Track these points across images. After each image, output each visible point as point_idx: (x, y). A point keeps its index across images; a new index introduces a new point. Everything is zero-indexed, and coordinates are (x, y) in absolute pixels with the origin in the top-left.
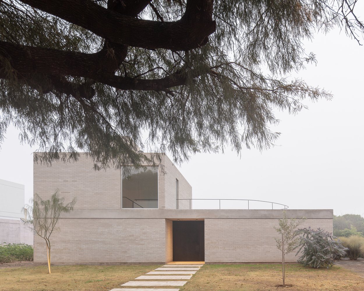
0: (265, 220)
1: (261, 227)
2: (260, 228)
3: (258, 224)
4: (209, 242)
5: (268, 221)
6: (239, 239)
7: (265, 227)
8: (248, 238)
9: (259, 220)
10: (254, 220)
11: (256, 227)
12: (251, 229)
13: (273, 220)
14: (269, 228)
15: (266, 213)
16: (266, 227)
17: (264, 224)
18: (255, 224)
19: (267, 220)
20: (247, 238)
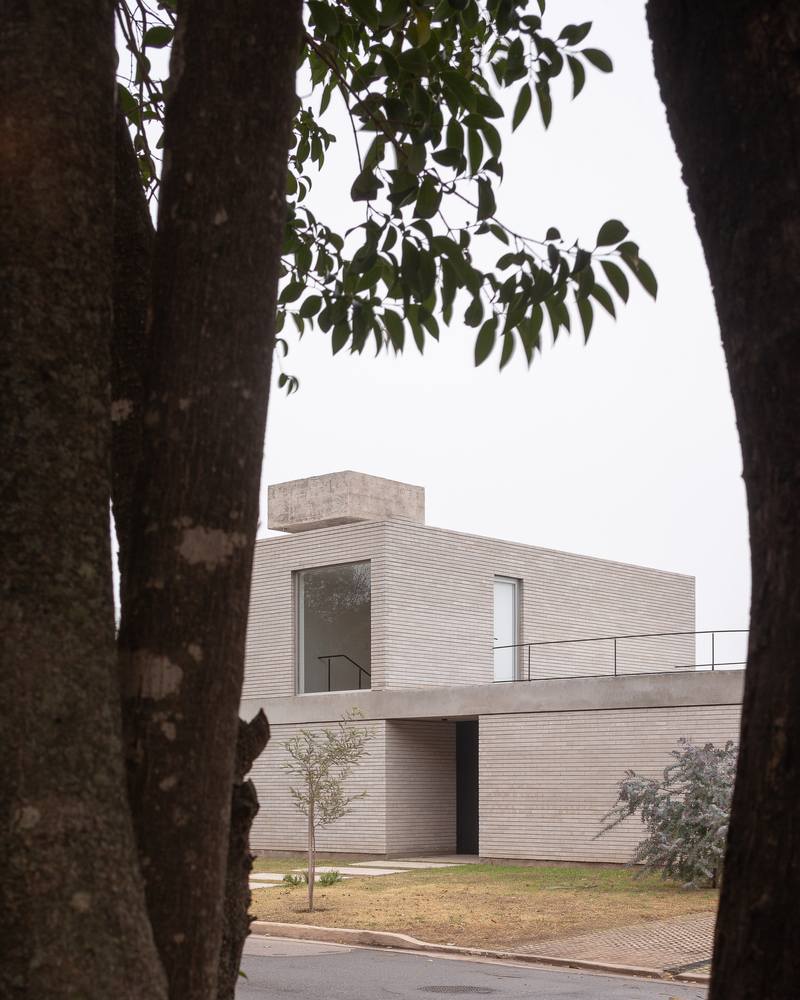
0: (645, 715)
1: (633, 738)
2: (630, 742)
3: (624, 729)
4: (491, 790)
5: (656, 715)
6: (571, 782)
7: (644, 737)
8: (596, 777)
9: (626, 716)
10: (614, 716)
11: (620, 738)
12: (604, 747)
13: (672, 712)
14: (659, 741)
15: (647, 687)
16: (649, 737)
17: (642, 728)
18: (614, 729)
19: (652, 715)
20: (592, 777)
